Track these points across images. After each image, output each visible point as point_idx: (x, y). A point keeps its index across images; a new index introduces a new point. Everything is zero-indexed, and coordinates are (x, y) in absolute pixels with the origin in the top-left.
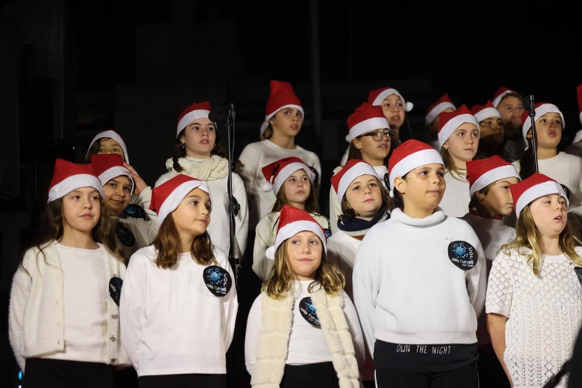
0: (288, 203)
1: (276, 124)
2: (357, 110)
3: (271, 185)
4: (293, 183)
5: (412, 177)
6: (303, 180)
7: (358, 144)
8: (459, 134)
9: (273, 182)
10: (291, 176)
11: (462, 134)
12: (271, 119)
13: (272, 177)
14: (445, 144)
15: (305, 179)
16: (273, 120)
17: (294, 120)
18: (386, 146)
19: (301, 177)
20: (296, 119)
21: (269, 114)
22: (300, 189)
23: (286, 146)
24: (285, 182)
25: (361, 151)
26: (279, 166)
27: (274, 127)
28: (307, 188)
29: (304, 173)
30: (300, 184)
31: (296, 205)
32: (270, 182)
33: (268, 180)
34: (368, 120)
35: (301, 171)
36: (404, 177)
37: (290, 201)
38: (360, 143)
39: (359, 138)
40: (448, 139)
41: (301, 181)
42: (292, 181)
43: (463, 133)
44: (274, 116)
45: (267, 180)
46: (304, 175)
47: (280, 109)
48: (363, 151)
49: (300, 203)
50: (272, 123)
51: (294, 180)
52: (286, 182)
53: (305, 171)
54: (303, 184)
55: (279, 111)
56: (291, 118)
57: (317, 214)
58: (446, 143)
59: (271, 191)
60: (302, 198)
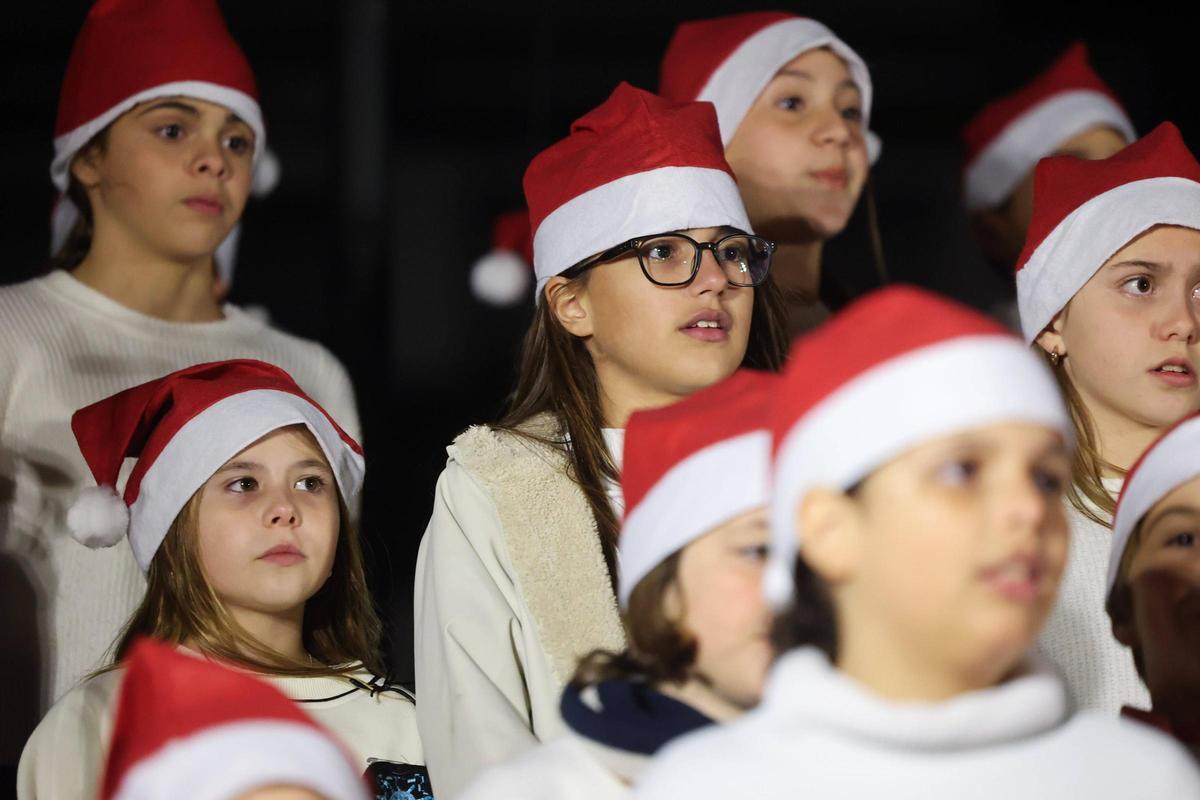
0: (211, 611)
1: (104, 185)
2: (580, 122)
3: (121, 507)
4: (245, 503)
5: (899, 489)
6: (301, 486)
7: (572, 312)
8: (1127, 281)
9: (132, 494)
10: (235, 464)
11: (1143, 285)
12: (83, 152)
13: (129, 465)
14: (1050, 328)
15: (312, 483)
16: (89, 162)
17: (203, 169)
18: (723, 326)
19: (289, 471)
20: (215, 163)
21: (70, 126)
22: (281, 535)
23: (162, 310)
24: (199, 492)
25: (591, 346)
26: (168, 404)
27: (96, 199)
28: (317, 531)
29: (305, 452)
30: (285, 511)
31: (254, 626)
32: (115, 493)
33: (106, 476)
34: (628, 181)
35: (290, 436)
36: (854, 491)
37: (225, 599)
38: (584, 302)
39: (578, 274)
40: (1069, 304)
41: (289, 495)
42: (238, 487)
43: (1147, 279)
44: (100, 140)
45: (99, 481)
46: (310, 463)
47: (128, 104)
48: (600, 350)
49: (279, 614)
50: (86, 176)
51: (249, 484)
52: (207, 494)
53: (312, 441)
54: (297, 510)
55: (123, 115)
56: (188, 156)
57: (366, 678)
58: (1058, 325)
59: (119, 539)
60: (290, 585)
